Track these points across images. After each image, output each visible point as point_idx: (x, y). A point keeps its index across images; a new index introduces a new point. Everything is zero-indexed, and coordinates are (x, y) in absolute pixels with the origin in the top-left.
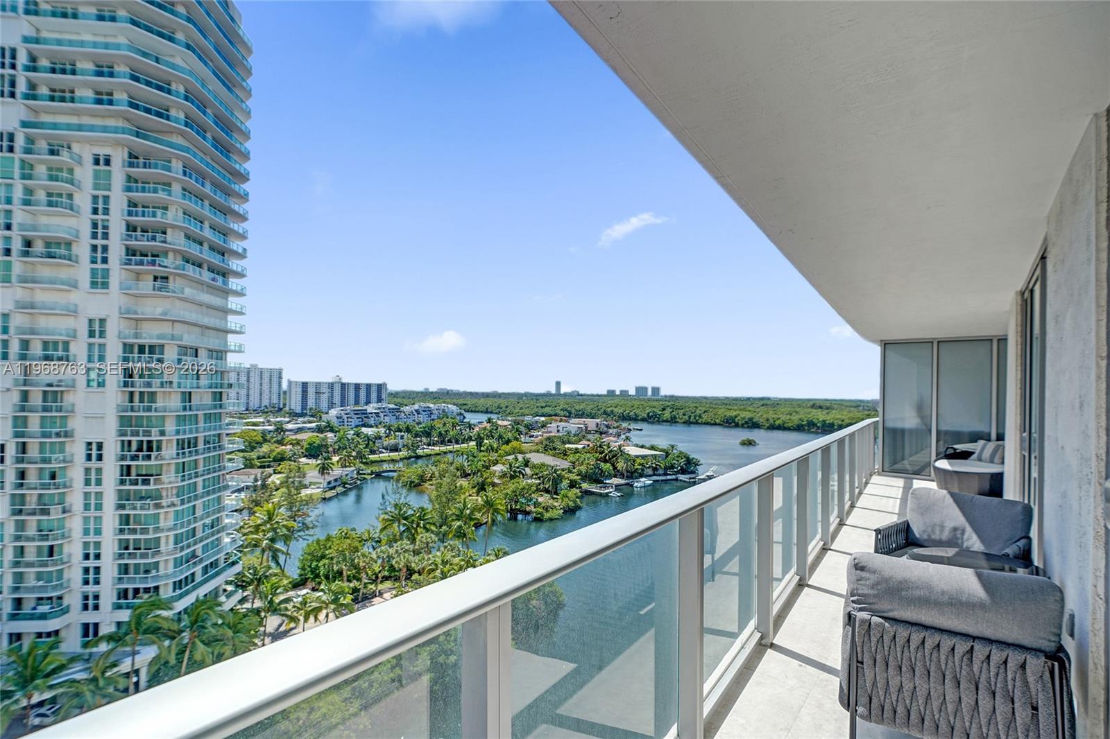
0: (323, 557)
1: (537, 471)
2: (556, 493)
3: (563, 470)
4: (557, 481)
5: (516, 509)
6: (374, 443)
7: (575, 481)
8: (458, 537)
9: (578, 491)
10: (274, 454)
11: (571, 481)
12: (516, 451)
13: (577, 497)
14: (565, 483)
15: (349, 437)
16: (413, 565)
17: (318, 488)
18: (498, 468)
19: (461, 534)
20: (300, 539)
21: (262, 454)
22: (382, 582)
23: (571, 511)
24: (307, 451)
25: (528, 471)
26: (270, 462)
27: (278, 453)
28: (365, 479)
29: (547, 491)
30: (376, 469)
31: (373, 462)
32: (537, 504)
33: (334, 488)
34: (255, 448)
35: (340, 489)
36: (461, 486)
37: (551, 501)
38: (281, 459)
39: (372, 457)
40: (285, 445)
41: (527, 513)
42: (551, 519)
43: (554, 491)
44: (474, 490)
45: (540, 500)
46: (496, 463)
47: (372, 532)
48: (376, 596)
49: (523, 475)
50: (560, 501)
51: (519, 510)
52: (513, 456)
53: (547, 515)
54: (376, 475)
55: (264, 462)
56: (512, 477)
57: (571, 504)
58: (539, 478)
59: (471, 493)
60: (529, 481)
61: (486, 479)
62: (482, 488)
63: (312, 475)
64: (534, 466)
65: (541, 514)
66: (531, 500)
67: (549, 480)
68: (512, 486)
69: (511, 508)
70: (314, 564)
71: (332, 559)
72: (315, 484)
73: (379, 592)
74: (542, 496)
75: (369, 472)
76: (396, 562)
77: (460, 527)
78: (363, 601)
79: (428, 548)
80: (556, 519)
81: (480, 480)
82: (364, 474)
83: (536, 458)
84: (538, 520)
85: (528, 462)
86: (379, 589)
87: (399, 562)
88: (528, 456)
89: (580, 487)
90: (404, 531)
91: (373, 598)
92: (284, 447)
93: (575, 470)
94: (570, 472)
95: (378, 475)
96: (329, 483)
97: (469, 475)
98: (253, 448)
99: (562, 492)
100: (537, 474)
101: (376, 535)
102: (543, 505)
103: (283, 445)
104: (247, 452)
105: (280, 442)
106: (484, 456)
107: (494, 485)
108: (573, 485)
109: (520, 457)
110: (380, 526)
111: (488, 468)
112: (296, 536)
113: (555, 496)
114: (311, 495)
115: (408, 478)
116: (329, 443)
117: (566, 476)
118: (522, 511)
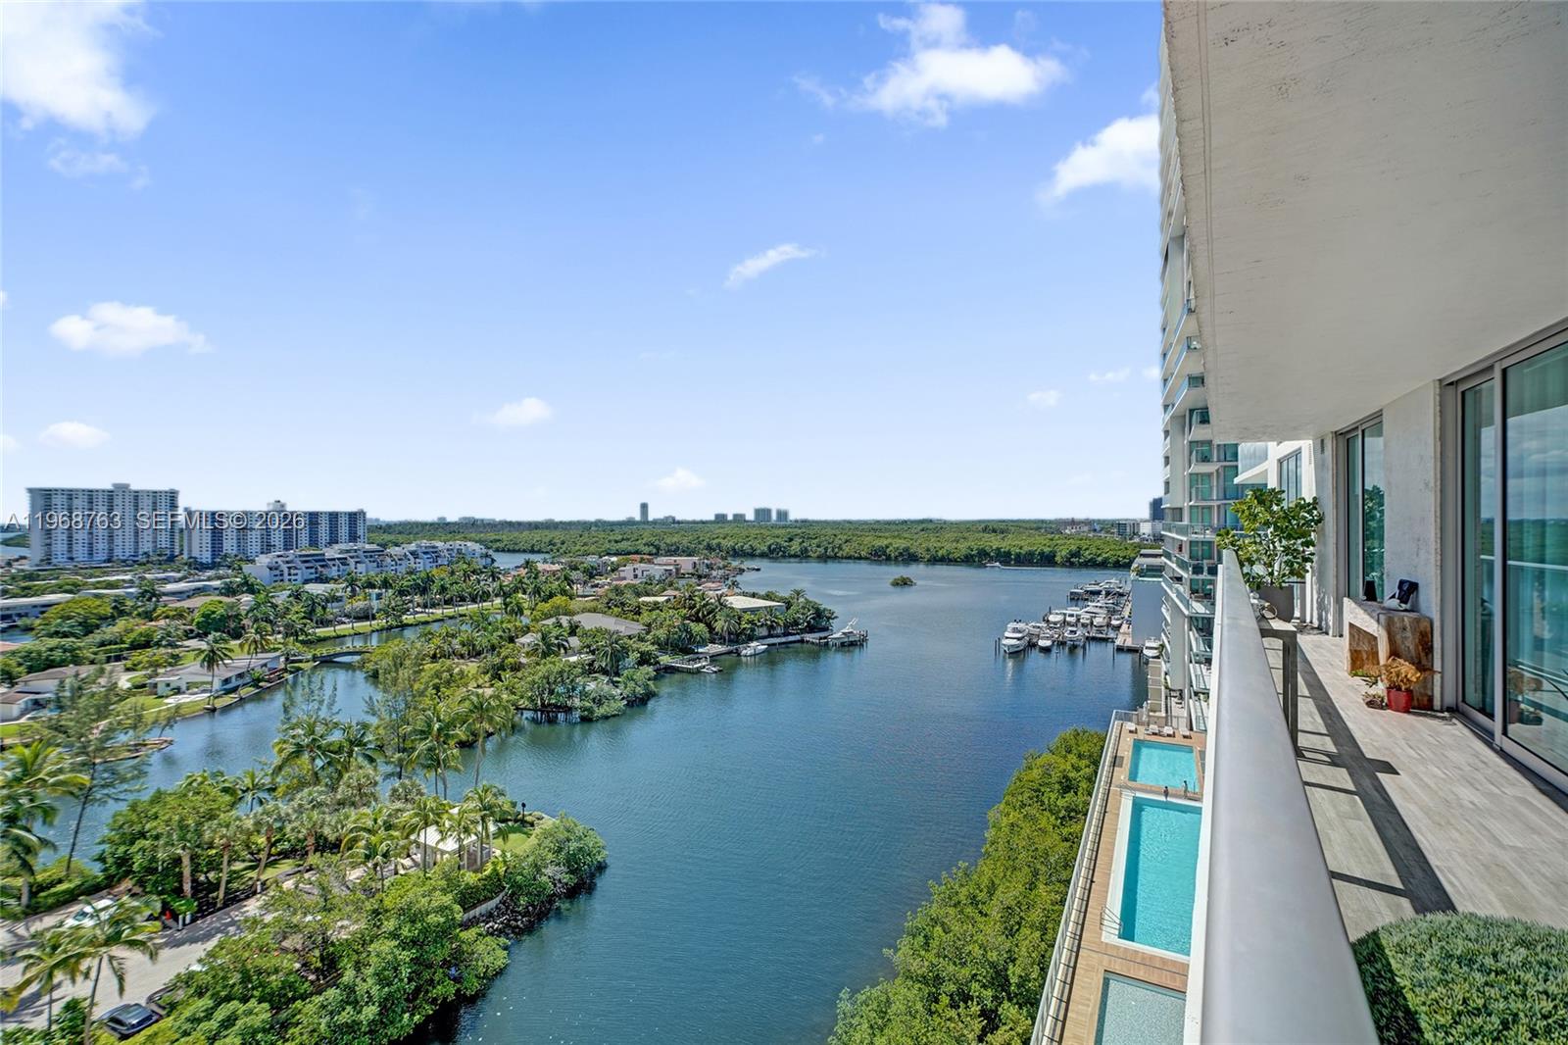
0: (143, 835)
1: (588, 642)
2: (617, 674)
3: (630, 637)
4: (618, 655)
5: (550, 705)
6: (324, 608)
7: (649, 653)
8: (428, 767)
9: (650, 669)
10: (133, 636)
11: (642, 654)
12: (557, 612)
13: (649, 679)
14: (634, 656)
15: (278, 601)
16: (327, 831)
17: (204, 691)
18: (526, 639)
19: (434, 762)
20: (111, 802)
21: (107, 637)
22: (272, 864)
23: (639, 702)
24: (199, 628)
25: (574, 642)
26: (121, 650)
27: (141, 634)
28: (299, 669)
29: (605, 672)
30: (323, 651)
31: (322, 640)
32: (584, 695)
33: (234, 690)
34: (98, 627)
35: (250, 691)
36: (462, 672)
37: (606, 688)
38: (145, 643)
39: (322, 632)
40: (156, 619)
41: (568, 710)
42: (606, 718)
43: (613, 672)
44: (487, 678)
45: (592, 686)
46: (526, 630)
47: (259, 774)
48: (255, 893)
49: (565, 648)
50: (622, 686)
51: (555, 706)
52: (554, 620)
53: (599, 711)
54: (322, 662)
55: (110, 651)
56: (545, 655)
57: (640, 690)
58: (593, 652)
59: (480, 681)
60: (574, 659)
61: (507, 657)
62: (496, 673)
63: (191, 669)
64: (585, 634)
65: (590, 710)
66: (574, 689)
67: (606, 653)
68: (542, 670)
69: (543, 704)
70: (122, 849)
71: (157, 837)
72: (196, 685)
73: (264, 884)
74: (596, 679)
75: (310, 656)
76: (293, 830)
77: (430, 749)
78: (226, 905)
79: (363, 795)
80: (614, 716)
81: (497, 660)
82: (301, 661)
83: (589, 622)
84: (586, 720)
85: (577, 627)
86: (263, 877)
87: (297, 829)
88: (576, 618)
89: (658, 662)
90: (323, 768)
91: (247, 897)
92: (153, 623)
93: (649, 637)
94: (642, 640)
95: (327, 662)
96: (227, 681)
97: (479, 654)
98: (88, 628)
99: (626, 673)
100: (588, 646)
101: (267, 780)
102: (593, 695)
103: (151, 621)
104: (73, 635)
105: (148, 616)
106: (509, 622)
107: (516, 668)
108: (644, 659)
109: (564, 620)
110: (277, 761)
111: (511, 640)
112: (98, 796)
113: (615, 679)
114: (178, 707)
115: (376, 663)
116: (243, 613)
117: (635, 646)
118: (560, 707)
